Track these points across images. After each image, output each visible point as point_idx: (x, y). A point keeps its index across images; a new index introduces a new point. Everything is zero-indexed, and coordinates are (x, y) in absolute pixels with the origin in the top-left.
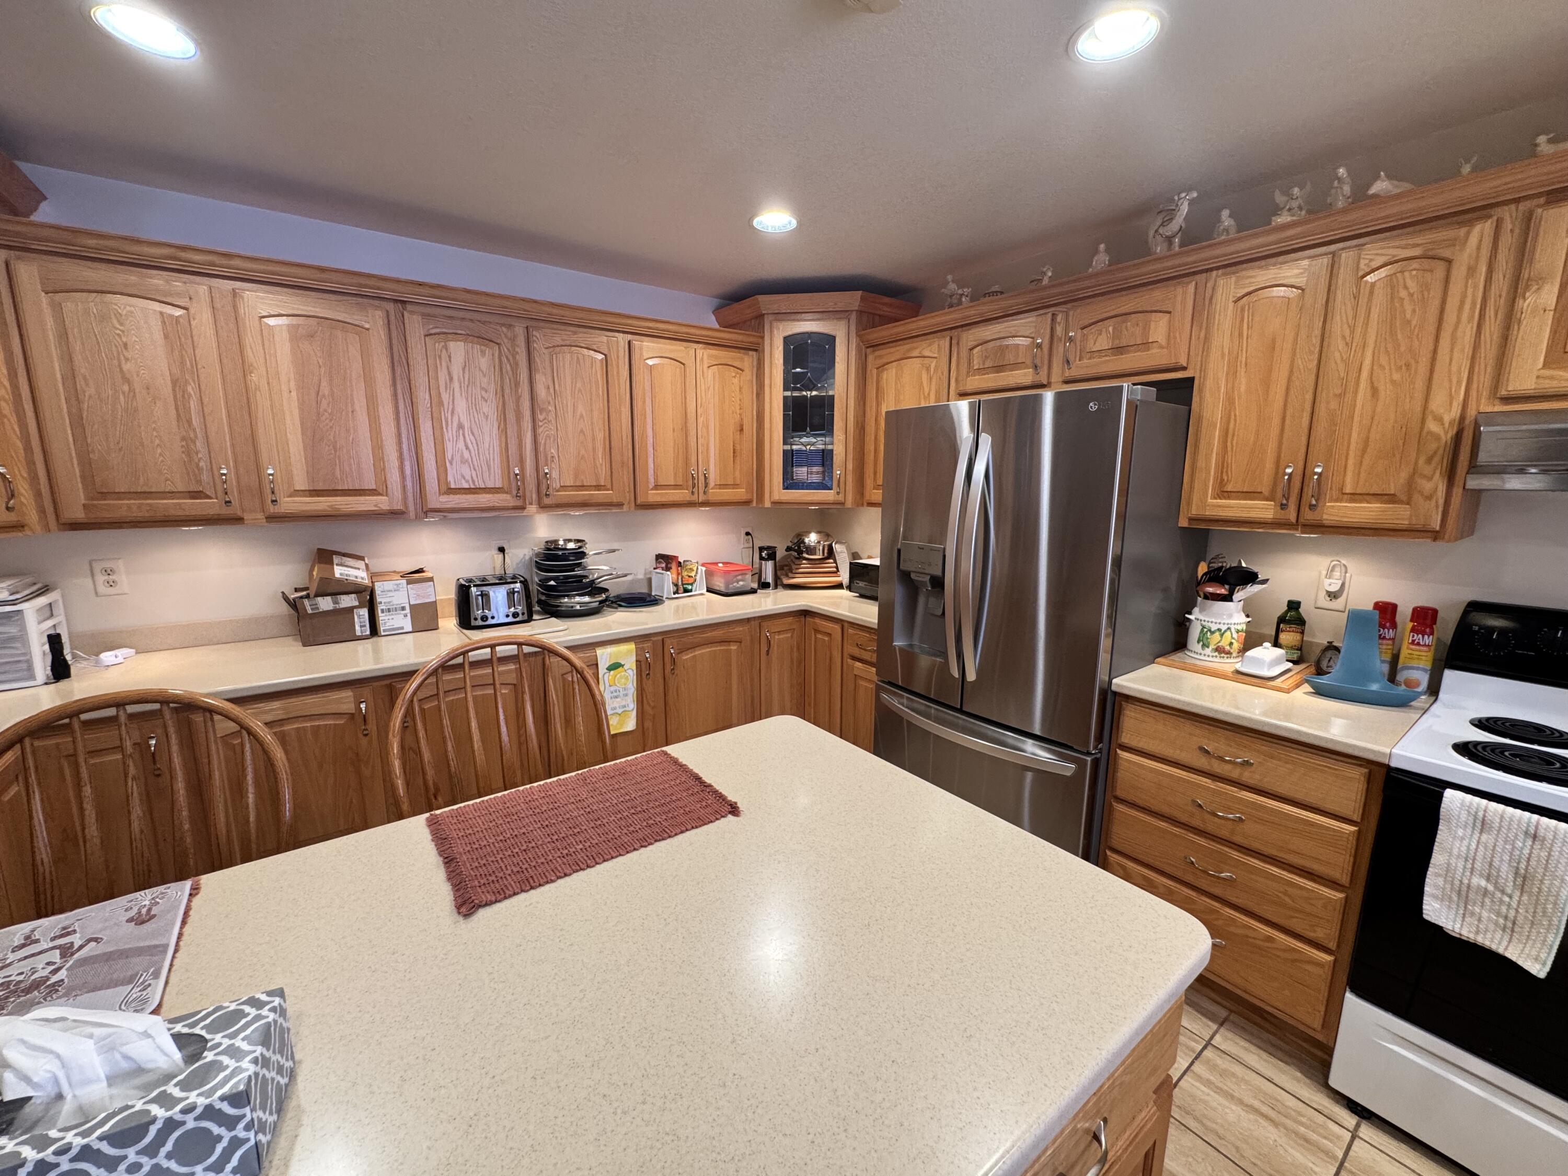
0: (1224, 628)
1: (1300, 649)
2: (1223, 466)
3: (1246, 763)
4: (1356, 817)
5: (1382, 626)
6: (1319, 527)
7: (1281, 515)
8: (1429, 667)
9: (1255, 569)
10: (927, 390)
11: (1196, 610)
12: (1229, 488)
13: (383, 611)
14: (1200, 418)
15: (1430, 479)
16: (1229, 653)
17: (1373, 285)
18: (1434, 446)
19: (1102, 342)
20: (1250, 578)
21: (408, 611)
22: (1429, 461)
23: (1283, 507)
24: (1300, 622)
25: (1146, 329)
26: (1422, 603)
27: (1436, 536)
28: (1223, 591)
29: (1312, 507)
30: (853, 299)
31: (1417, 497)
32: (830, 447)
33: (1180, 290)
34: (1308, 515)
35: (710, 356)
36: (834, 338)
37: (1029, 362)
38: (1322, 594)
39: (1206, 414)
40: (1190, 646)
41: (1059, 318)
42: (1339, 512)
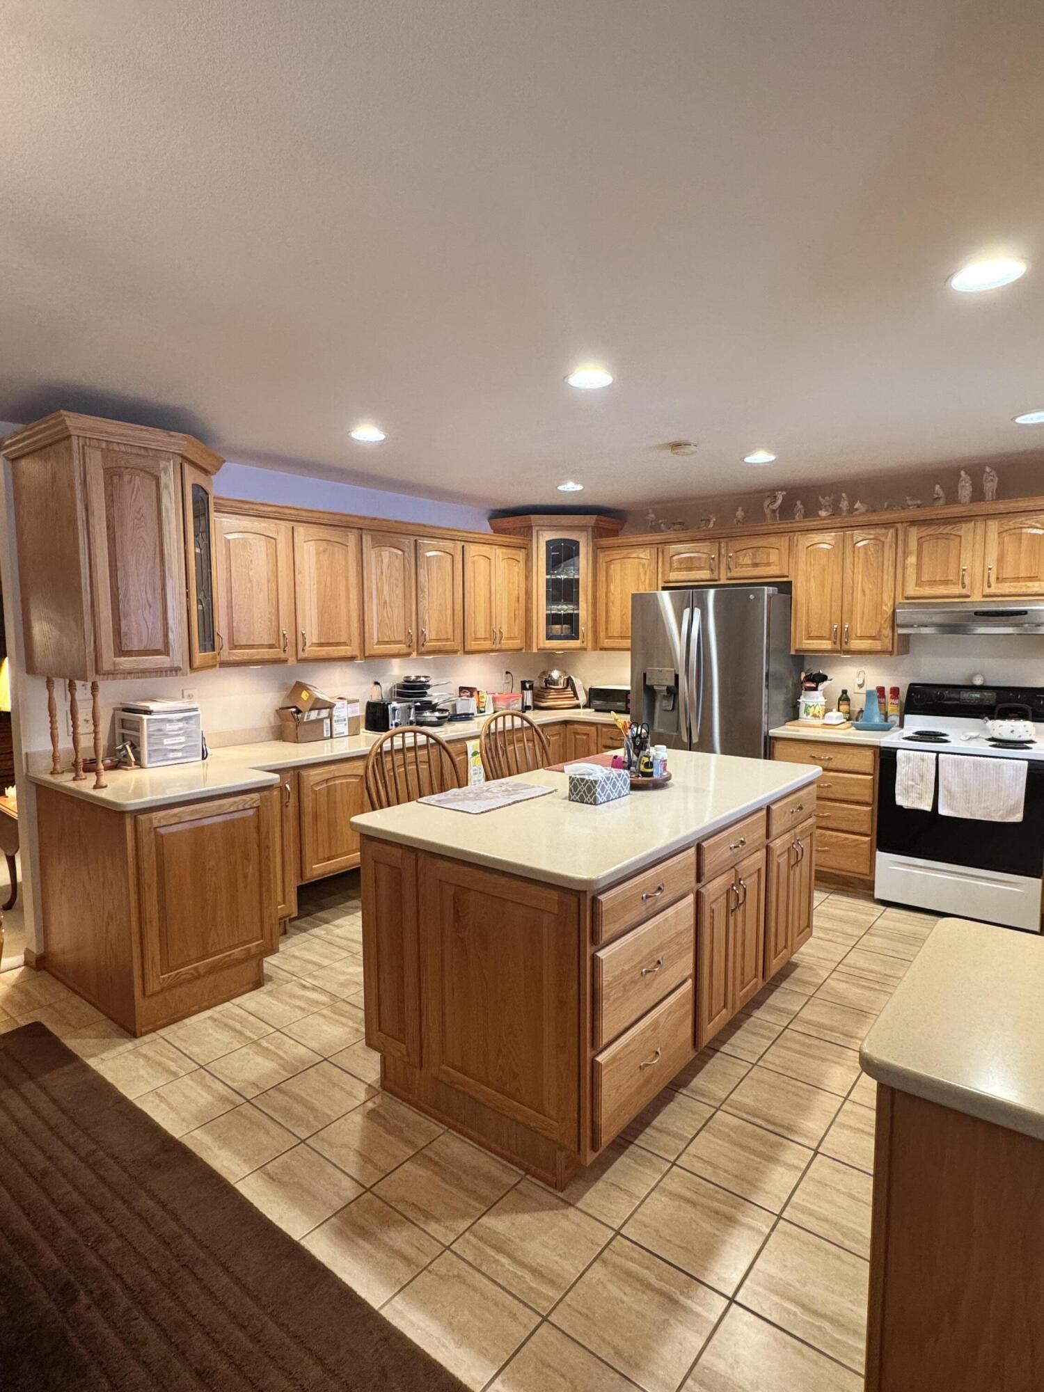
0: (815, 704)
1: (849, 713)
2: (808, 626)
3: (830, 759)
4: (872, 772)
5: (879, 697)
6: (848, 652)
7: (834, 646)
8: (898, 714)
9: (827, 674)
10: (643, 579)
11: (802, 697)
12: (812, 635)
13: (336, 721)
14: (796, 601)
15: (886, 630)
16: (818, 717)
17: (859, 548)
18: (885, 616)
19: (747, 560)
20: (824, 678)
21: (347, 722)
22: (885, 622)
23: (835, 643)
24: (848, 699)
25: (768, 554)
26: (894, 685)
27: (891, 653)
28: (814, 685)
29: (846, 643)
30: (591, 520)
31: (883, 638)
32: (576, 612)
33: (783, 538)
34: (845, 647)
35: (502, 553)
36: (578, 542)
37: (707, 567)
38: (856, 686)
39: (799, 599)
40: (801, 716)
41: (722, 545)
42: (856, 644)
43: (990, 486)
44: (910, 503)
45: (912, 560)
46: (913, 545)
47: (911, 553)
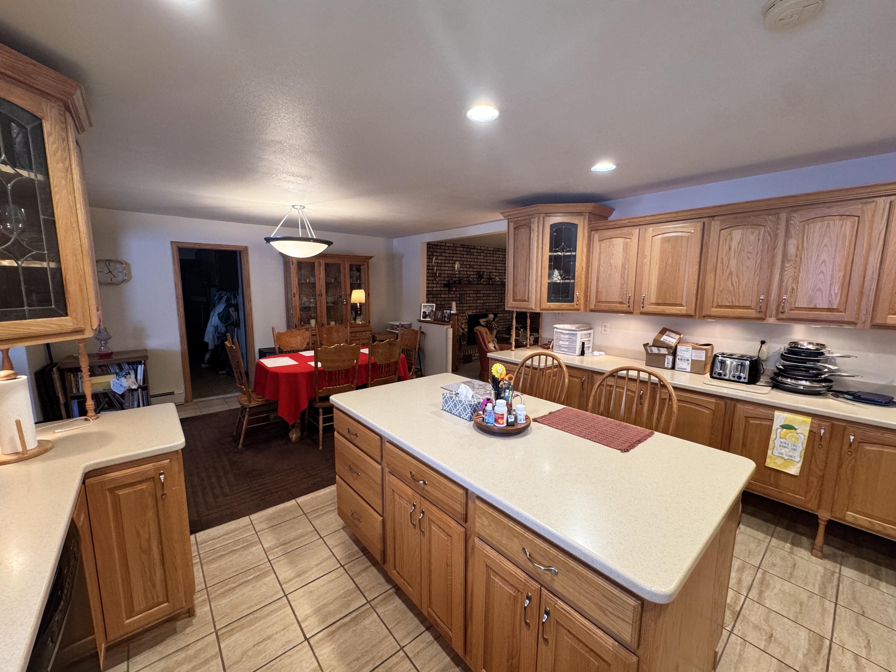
13: (679, 359)
21: (690, 362)
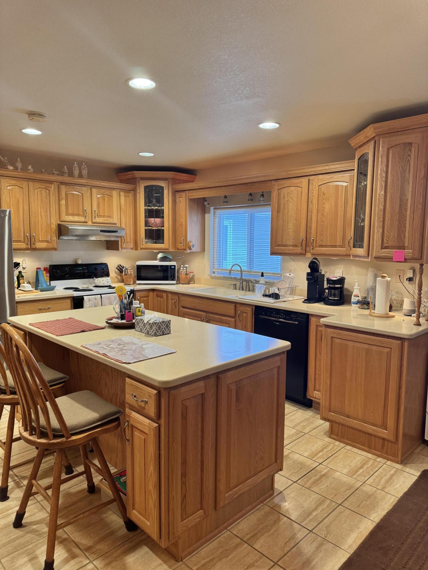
6: (35, 249)
7: (26, 247)
12: (14, 240)
15: (54, 237)
17: (38, 192)
18: (53, 230)
20: (18, 265)
22: (53, 233)
23: (27, 244)
27: (56, 250)
29: (33, 244)
31: (52, 241)
34: (33, 246)
42: (39, 245)
43: (85, 172)
44: (55, 172)
45: (63, 202)
46: (63, 195)
47: (62, 199)
